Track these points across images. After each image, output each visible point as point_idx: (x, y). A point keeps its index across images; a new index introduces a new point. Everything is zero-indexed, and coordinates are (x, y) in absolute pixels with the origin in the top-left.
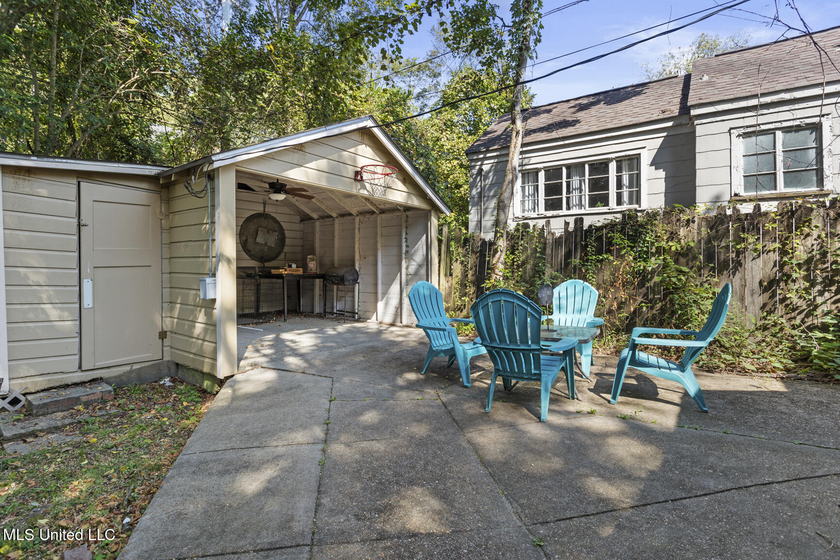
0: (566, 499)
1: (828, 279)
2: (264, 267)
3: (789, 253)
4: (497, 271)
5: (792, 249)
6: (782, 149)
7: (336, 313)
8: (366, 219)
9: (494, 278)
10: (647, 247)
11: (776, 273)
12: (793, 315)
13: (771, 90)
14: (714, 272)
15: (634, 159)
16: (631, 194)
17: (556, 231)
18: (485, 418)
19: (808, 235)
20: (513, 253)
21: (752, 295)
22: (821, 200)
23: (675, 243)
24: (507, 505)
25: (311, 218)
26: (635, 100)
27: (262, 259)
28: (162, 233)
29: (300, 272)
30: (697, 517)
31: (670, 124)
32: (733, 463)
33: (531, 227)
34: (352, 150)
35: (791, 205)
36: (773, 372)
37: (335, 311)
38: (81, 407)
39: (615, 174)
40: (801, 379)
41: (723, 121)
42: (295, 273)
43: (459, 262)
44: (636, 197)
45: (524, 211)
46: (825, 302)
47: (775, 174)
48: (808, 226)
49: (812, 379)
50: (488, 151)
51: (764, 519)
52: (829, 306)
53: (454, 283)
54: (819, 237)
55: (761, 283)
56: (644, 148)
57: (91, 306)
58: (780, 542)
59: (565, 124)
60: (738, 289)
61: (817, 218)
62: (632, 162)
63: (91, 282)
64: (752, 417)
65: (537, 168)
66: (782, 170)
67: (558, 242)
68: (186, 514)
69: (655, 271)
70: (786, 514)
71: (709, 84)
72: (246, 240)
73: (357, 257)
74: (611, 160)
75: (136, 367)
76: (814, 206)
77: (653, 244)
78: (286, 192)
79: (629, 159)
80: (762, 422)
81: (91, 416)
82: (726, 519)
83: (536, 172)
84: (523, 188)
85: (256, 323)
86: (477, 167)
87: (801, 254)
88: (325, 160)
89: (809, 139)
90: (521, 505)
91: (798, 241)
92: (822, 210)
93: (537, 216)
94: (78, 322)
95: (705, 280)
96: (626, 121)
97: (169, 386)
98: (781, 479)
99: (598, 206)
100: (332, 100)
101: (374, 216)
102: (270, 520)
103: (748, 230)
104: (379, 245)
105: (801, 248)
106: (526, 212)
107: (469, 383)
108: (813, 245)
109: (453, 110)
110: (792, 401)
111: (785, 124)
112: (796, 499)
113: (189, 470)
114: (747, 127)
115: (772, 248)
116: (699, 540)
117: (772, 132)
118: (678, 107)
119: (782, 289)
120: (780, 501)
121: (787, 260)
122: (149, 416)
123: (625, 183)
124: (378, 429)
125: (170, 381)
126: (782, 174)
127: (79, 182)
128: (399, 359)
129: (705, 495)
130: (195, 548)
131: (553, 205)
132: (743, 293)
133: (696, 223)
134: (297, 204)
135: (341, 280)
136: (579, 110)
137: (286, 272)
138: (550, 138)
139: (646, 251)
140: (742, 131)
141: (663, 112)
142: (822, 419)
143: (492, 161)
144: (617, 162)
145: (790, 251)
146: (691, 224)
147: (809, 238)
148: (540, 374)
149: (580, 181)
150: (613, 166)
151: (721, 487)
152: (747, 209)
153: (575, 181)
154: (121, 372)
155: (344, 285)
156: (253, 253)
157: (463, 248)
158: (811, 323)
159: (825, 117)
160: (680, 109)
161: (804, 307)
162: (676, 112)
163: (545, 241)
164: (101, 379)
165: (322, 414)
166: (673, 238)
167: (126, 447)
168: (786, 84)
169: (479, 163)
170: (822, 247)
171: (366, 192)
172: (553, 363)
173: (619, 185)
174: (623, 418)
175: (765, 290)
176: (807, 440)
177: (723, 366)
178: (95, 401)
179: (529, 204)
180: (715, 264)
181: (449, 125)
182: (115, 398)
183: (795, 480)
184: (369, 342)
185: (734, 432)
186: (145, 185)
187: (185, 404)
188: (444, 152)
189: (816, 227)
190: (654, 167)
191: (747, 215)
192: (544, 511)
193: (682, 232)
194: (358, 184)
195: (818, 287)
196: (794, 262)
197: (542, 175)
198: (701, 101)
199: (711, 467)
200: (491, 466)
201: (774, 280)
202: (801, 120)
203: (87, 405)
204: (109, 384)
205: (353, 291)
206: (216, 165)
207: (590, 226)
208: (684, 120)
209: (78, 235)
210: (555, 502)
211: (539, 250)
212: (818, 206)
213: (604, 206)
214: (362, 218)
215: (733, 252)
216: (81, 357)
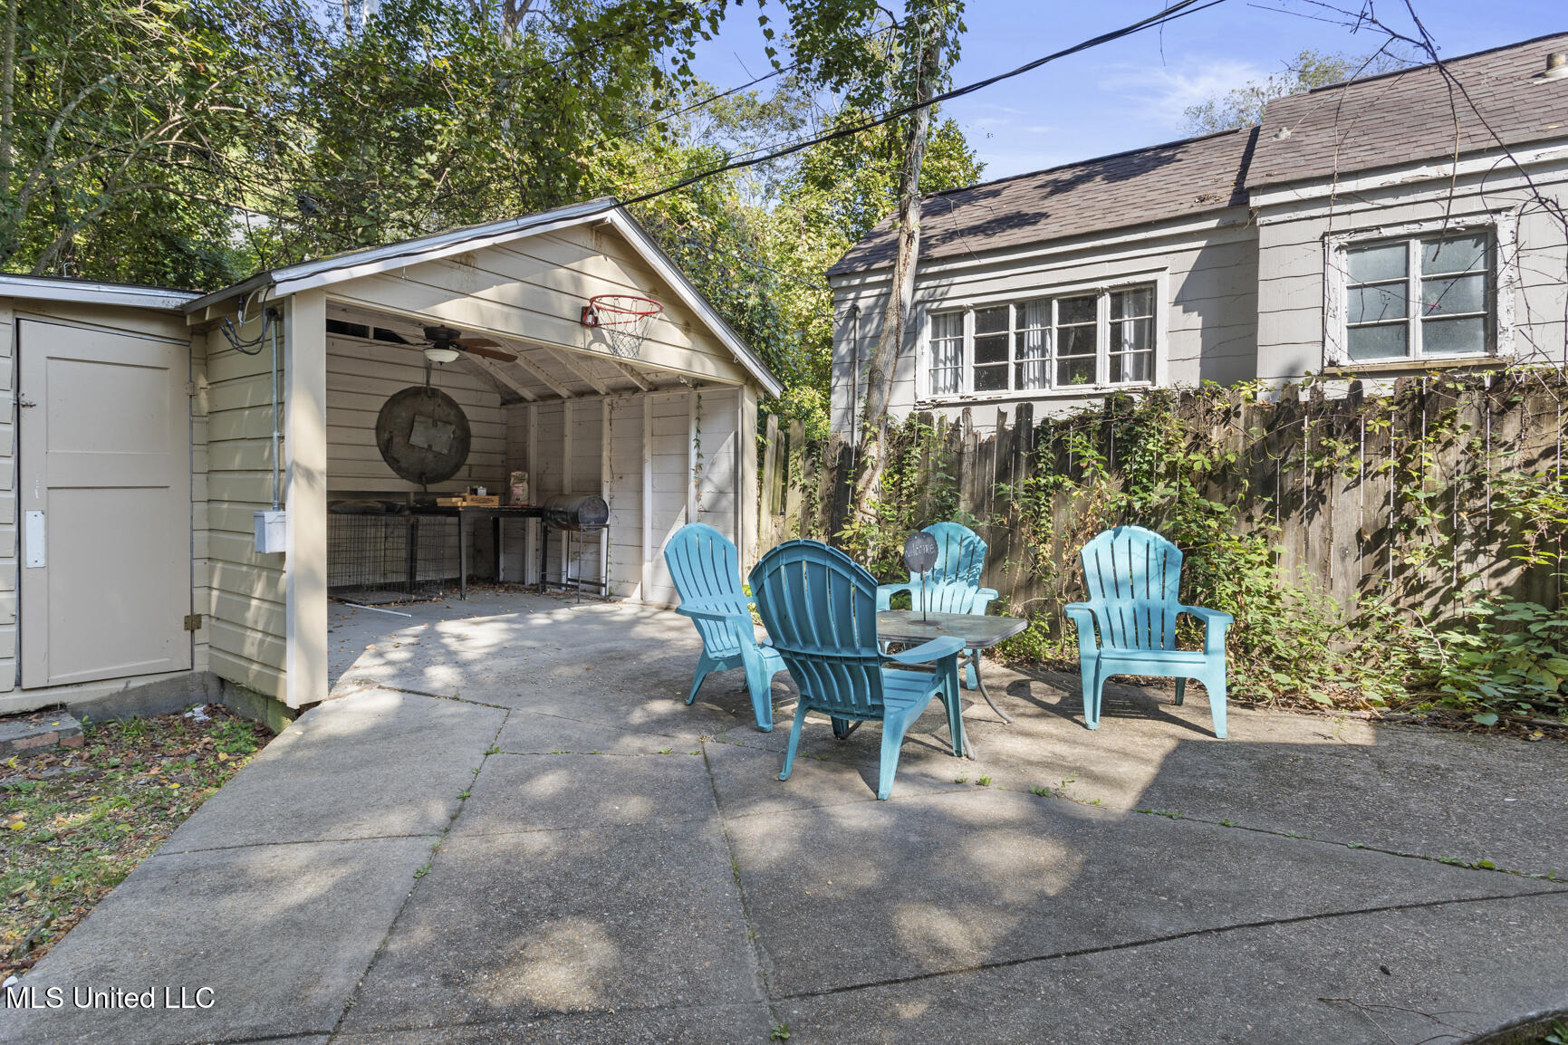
0: (867, 950)
1: (1485, 530)
2: (426, 493)
3: (1413, 479)
4: (864, 505)
5: (1419, 470)
6: (1420, 276)
7: (566, 585)
8: (621, 403)
9: (859, 519)
10: (1149, 462)
11: (1388, 517)
12: (1419, 597)
13: (1402, 160)
14: (1273, 513)
15: (1144, 290)
16: (1138, 358)
17: (982, 430)
18: (774, 790)
19: (1449, 443)
20: (900, 471)
21: (1343, 559)
22: (1476, 375)
23: (1201, 456)
24: (752, 961)
25: (522, 399)
26: (1153, 177)
27: (422, 477)
28: (191, 422)
29: (495, 502)
30: (1104, 987)
31: (1213, 223)
32: (1213, 882)
33: (936, 421)
34: (575, 265)
35: (1420, 383)
36: (1366, 708)
37: (564, 581)
38: (12, 761)
39: (1109, 320)
40: (1414, 723)
41: (1312, 218)
42: (482, 505)
43: (798, 487)
44: (1147, 366)
45: (936, 390)
46: (1476, 575)
47: (1406, 324)
48: (1450, 425)
49: (1436, 723)
50: (869, 272)
51: (1229, 991)
52: (1485, 581)
53: (788, 527)
54: (1470, 447)
55: (1359, 535)
56: (1164, 269)
57: (42, 563)
58: (1240, 1037)
59: (1019, 220)
60: (1317, 547)
61: (1466, 411)
62: (1138, 296)
63: (41, 517)
64: (1290, 795)
65: (960, 307)
66: (1420, 316)
67: (984, 450)
68: (112, 971)
69: (1164, 510)
70: (1274, 983)
71: (1290, 145)
72: (390, 440)
73: (606, 476)
74: (1102, 292)
75: (135, 684)
76: (1460, 387)
77: (1160, 456)
78: (459, 347)
79: (1136, 292)
80: (1305, 805)
81: (29, 778)
82: (1157, 991)
83: (960, 313)
84: (935, 346)
85: (403, 602)
86: (849, 304)
87: (1435, 480)
88: (517, 285)
89: (1471, 255)
90: (777, 961)
91: (1429, 455)
92: (1476, 395)
93: (959, 401)
94: (15, 595)
95: (1256, 529)
96: (1131, 217)
97: (201, 722)
98: (1291, 916)
99: (1076, 383)
100: (563, 170)
101: (638, 395)
102: (274, 984)
103: (1339, 432)
104: (647, 454)
105: (1436, 468)
106: (940, 393)
107: (768, 722)
108: (1458, 463)
109: (823, 191)
110: (1381, 765)
111: (1427, 227)
112: (1304, 954)
113: (156, 885)
114: (1356, 231)
115: (1381, 468)
116: (1089, 1033)
117: (1402, 241)
118: (1230, 190)
119: (1399, 548)
120: (1272, 958)
121: (1408, 490)
122: (143, 778)
123: (1127, 337)
124: (558, 808)
125: (205, 712)
126: (1420, 324)
127: (18, 320)
128: (656, 674)
129: (1136, 944)
130: (103, 1037)
131: (990, 378)
132: (1325, 555)
133: (1242, 417)
134: (491, 369)
135: (573, 521)
136: (1052, 193)
137: (465, 504)
138: (989, 247)
139: (1147, 472)
140: (1346, 239)
141: (1202, 200)
142: (1423, 800)
143: (876, 292)
144: (1112, 296)
145: (1415, 474)
146: (1233, 418)
147: (1451, 449)
148: (882, 707)
149: (1043, 333)
150: (1104, 304)
151: (1171, 929)
152: (1336, 390)
153: (1034, 334)
154: (106, 694)
155: (579, 530)
156: (404, 465)
157: (807, 458)
158: (1451, 613)
159: (1503, 213)
160: (1235, 193)
161: (1439, 583)
162: (1225, 200)
163: (962, 449)
164: (63, 706)
165: (462, 778)
166: (1199, 445)
167: (79, 839)
168: (1431, 147)
169: (852, 296)
170: (1474, 467)
171: (604, 348)
172: (919, 686)
173: (1117, 342)
174: (1039, 795)
175: (1368, 549)
176: (1376, 841)
177: (1270, 694)
178: (44, 749)
179: (945, 377)
180: (1275, 498)
181: (814, 221)
182: (87, 744)
183: (1319, 916)
184: (609, 641)
185: (1241, 823)
186: (156, 329)
187: (223, 756)
188: (802, 273)
189: (1465, 427)
190: (1181, 308)
191: (1337, 402)
192: (817, 972)
193: (1216, 434)
194: (589, 332)
195: (1467, 545)
196: (1421, 495)
197: (970, 320)
198: (1271, 180)
199: (1169, 891)
200: (749, 884)
201: (1384, 529)
202: (1458, 220)
203: (25, 757)
204: (77, 716)
205: (598, 542)
206: (281, 290)
207: (1046, 421)
208: (1239, 217)
209: (14, 423)
210: (843, 957)
211: (941, 465)
212: (1468, 388)
213: (1086, 382)
214: (615, 398)
215: (1309, 474)
216: (20, 664)
